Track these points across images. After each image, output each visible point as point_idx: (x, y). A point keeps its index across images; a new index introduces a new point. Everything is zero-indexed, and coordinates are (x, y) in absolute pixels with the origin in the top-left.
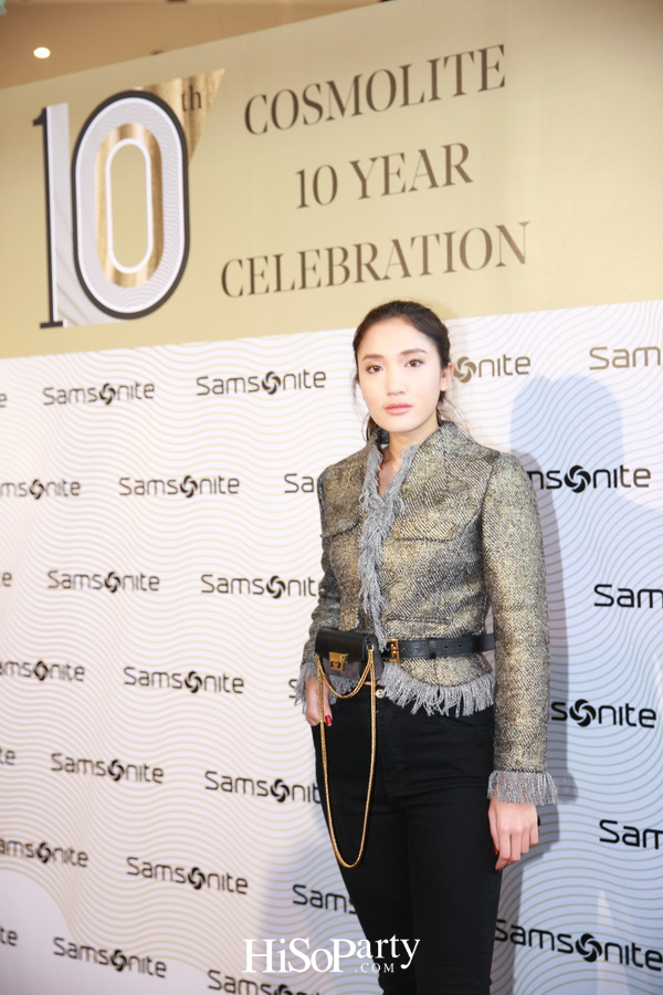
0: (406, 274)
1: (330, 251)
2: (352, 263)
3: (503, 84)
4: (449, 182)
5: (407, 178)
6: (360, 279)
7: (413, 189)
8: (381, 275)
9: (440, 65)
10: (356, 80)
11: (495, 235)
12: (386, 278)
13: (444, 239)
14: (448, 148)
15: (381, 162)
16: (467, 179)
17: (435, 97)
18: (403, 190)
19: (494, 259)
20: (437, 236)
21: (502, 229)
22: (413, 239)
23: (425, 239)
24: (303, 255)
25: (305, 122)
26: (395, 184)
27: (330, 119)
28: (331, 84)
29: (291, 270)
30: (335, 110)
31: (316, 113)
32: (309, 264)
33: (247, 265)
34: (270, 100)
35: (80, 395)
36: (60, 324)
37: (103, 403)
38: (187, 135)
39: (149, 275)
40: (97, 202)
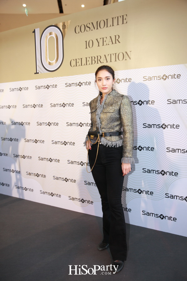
0: (107, 62)
1: (92, 57)
2: (96, 60)
3: (127, 23)
4: (116, 43)
5: (107, 42)
7: (108, 44)
9: (114, 19)
10: (97, 22)
11: (125, 54)
12: (103, 63)
13: (114, 55)
14: (115, 36)
15: (102, 39)
16: (119, 42)
17: (113, 25)
18: (107, 45)
19: (125, 59)
20: (113, 54)
21: (126, 52)
22: (108, 55)
23: (111, 55)
24: (86, 58)
25: (87, 31)
26: (105, 43)
27: (92, 30)
28: (92, 23)
29: (84, 62)
30: (93, 28)
31: (89, 29)
32: (87, 60)
33: (75, 60)
34: (80, 26)
35: (42, 87)
36: (38, 73)
37: (47, 89)
38: (63, 34)
39: (56, 63)
40: (45, 48)
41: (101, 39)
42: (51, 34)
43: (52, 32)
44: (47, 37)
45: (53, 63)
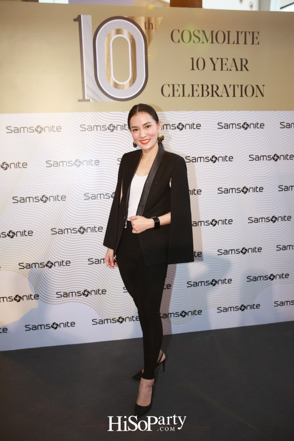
0: (228, 96)
1: (202, 86)
2: (210, 90)
3: (258, 44)
4: (242, 70)
5: (229, 66)
6: (213, 96)
7: (230, 70)
8: (220, 95)
9: (240, 33)
10: (212, 32)
11: (255, 88)
12: (221, 96)
13: (240, 87)
14: (242, 60)
15: (220, 60)
16: (247, 70)
17: (238, 43)
18: (227, 70)
19: (255, 95)
20: (238, 86)
21: (257, 86)
22: (230, 85)
23: (234, 86)
24: (193, 85)
25: (194, 42)
26: (225, 68)
27: (203, 43)
28: (204, 31)
29: (188, 90)
30: (205, 41)
31: (198, 40)
32: (195, 89)
33: (171, 86)
34: (181, 32)
35: (99, 128)
36: (89, 100)
37: (109, 131)
38: (147, 38)
39: (130, 86)
40: (106, 56)
41: (218, 59)
42: (118, 31)
43: (122, 30)
44: (109, 36)
45: (123, 85)
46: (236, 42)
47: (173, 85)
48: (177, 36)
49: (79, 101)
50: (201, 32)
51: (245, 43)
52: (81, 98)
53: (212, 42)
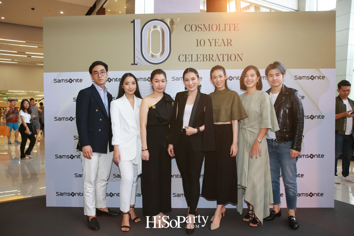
0: (219, 61)
1: (203, 55)
2: (208, 57)
3: (238, 30)
4: (228, 45)
5: (220, 43)
6: (210, 61)
7: (221, 46)
9: (226, 25)
10: (209, 25)
11: (237, 55)
12: (215, 61)
13: (227, 55)
14: (228, 40)
15: (214, 40)
16: (231, 45)
17: (225, 30)
18: (219, 46)
19: (236, 60)
20: (225, 55)
21: (238, 55)
22: (221, 55)
23: (223, 55)
24: (197, 55)
25: (198, 31)
26: (217, 44)
27: (204, 31)
28: (204, 25)
29: (195, 58)
30: (205, 30)
31: (201, 29)
32: (199, 57)
33: (184, 56)
34: (190, 26)
35: (142, 79)
36: (137, 64)
37: (148, 81)
38: (171, 30)
39: (161, 56)
40: (147, 40)
41: (213, 39)
42: (155, 27)
43: (157, 26)
44: (150, 29)
45: (157, 55)
46: (224, 30)
47: (186, 55)
48: (188, 28)
49: (132, 64)
50: (203, 25)
51: (230, 30)
52: (133, 63)
53: (209, 30)
